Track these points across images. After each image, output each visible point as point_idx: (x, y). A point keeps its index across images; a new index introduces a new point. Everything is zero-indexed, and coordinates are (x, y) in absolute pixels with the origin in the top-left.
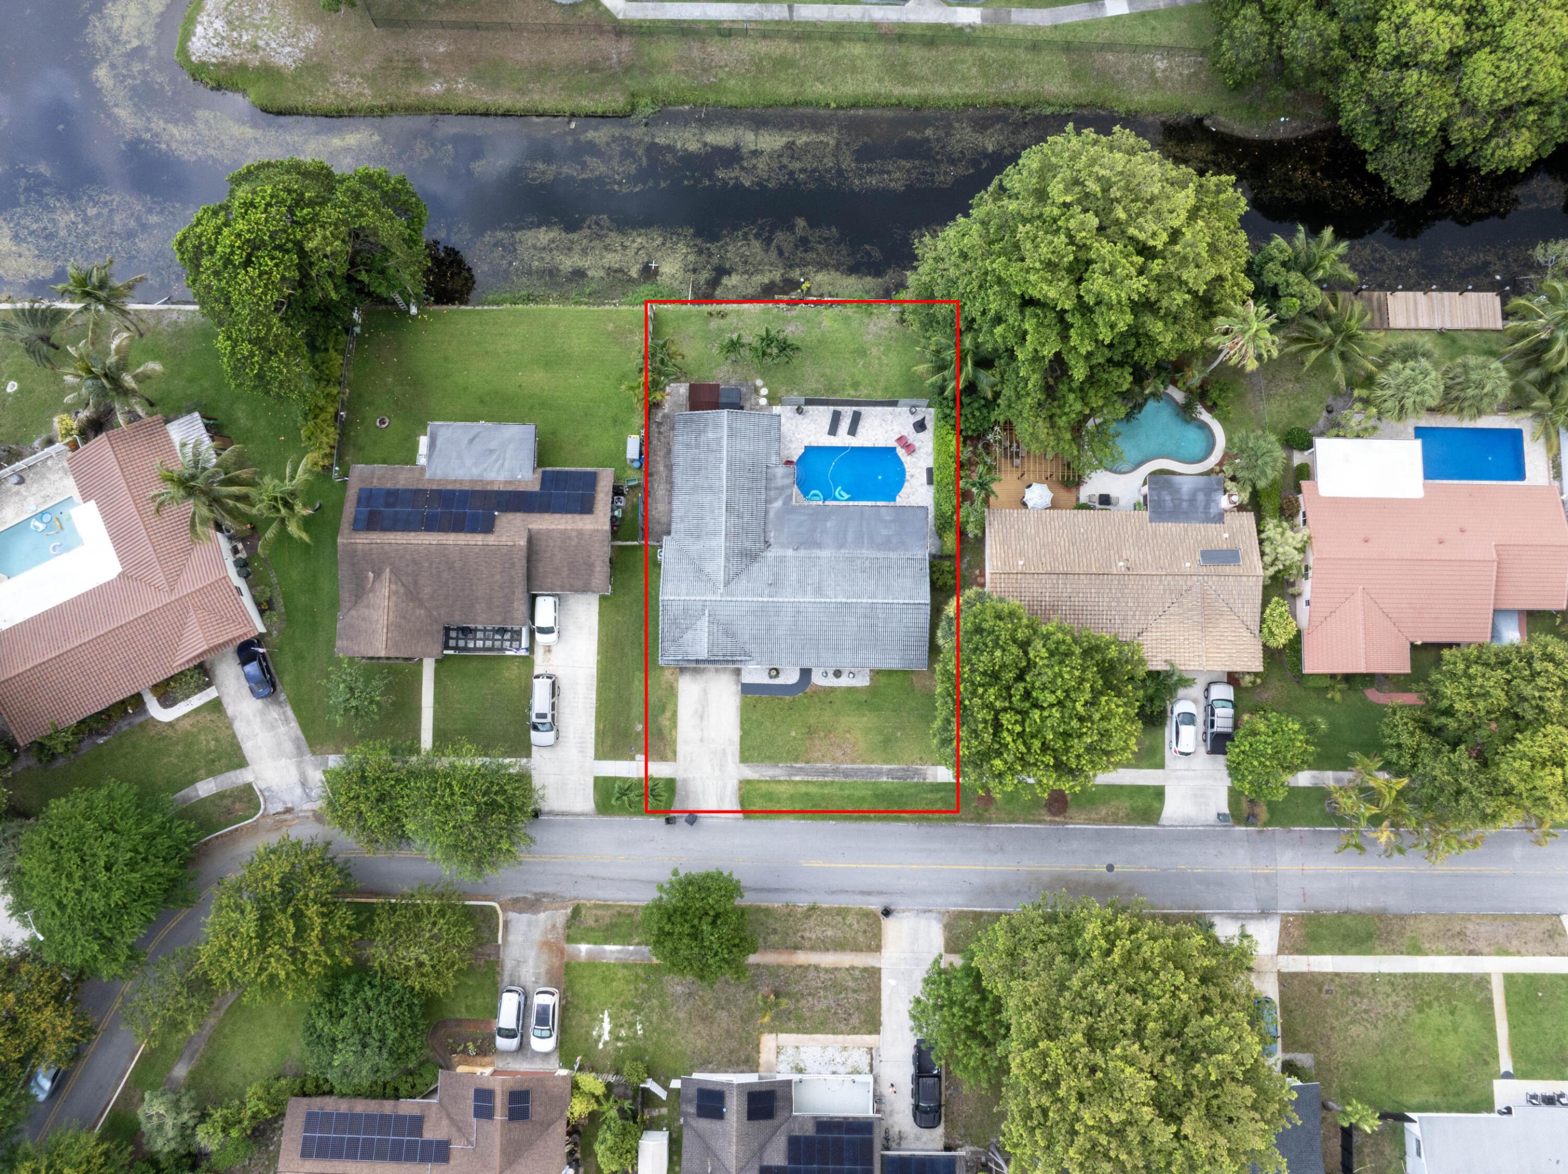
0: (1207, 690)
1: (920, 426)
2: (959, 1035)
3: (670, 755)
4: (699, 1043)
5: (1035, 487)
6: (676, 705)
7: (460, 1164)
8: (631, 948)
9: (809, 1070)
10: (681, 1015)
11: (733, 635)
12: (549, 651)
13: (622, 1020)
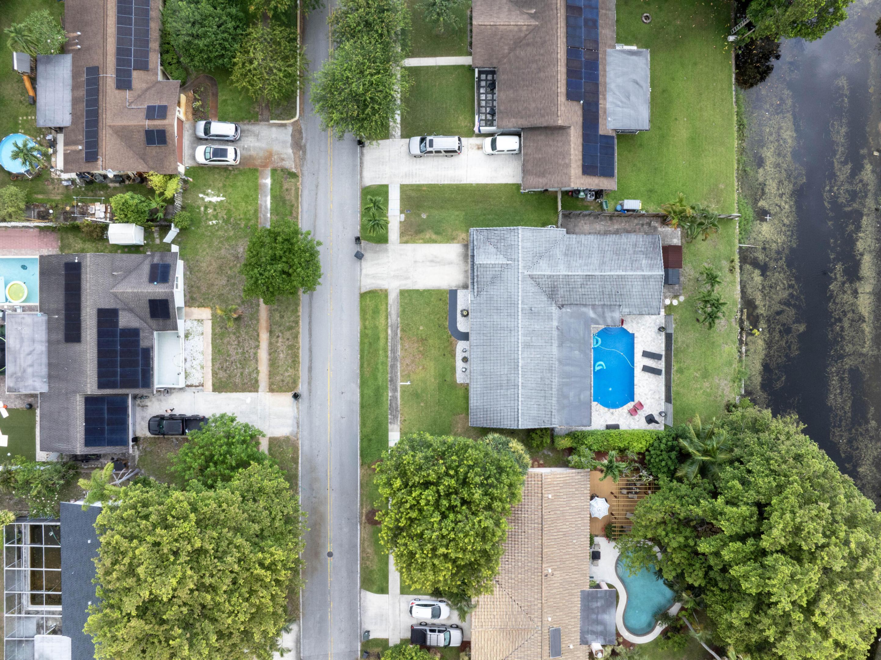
0: (457, 627)
1: (650, 419)
2: (207, 450)
3: (405, 239)
4: (204, 265)
5: (607, 506)
6: (441, 242)
7: (115, 97)
8: (269, 215)
9: (187, 342)
10: (223, 252)
11: (492, 283)
12: (479, 148)
13: (219, 210)
